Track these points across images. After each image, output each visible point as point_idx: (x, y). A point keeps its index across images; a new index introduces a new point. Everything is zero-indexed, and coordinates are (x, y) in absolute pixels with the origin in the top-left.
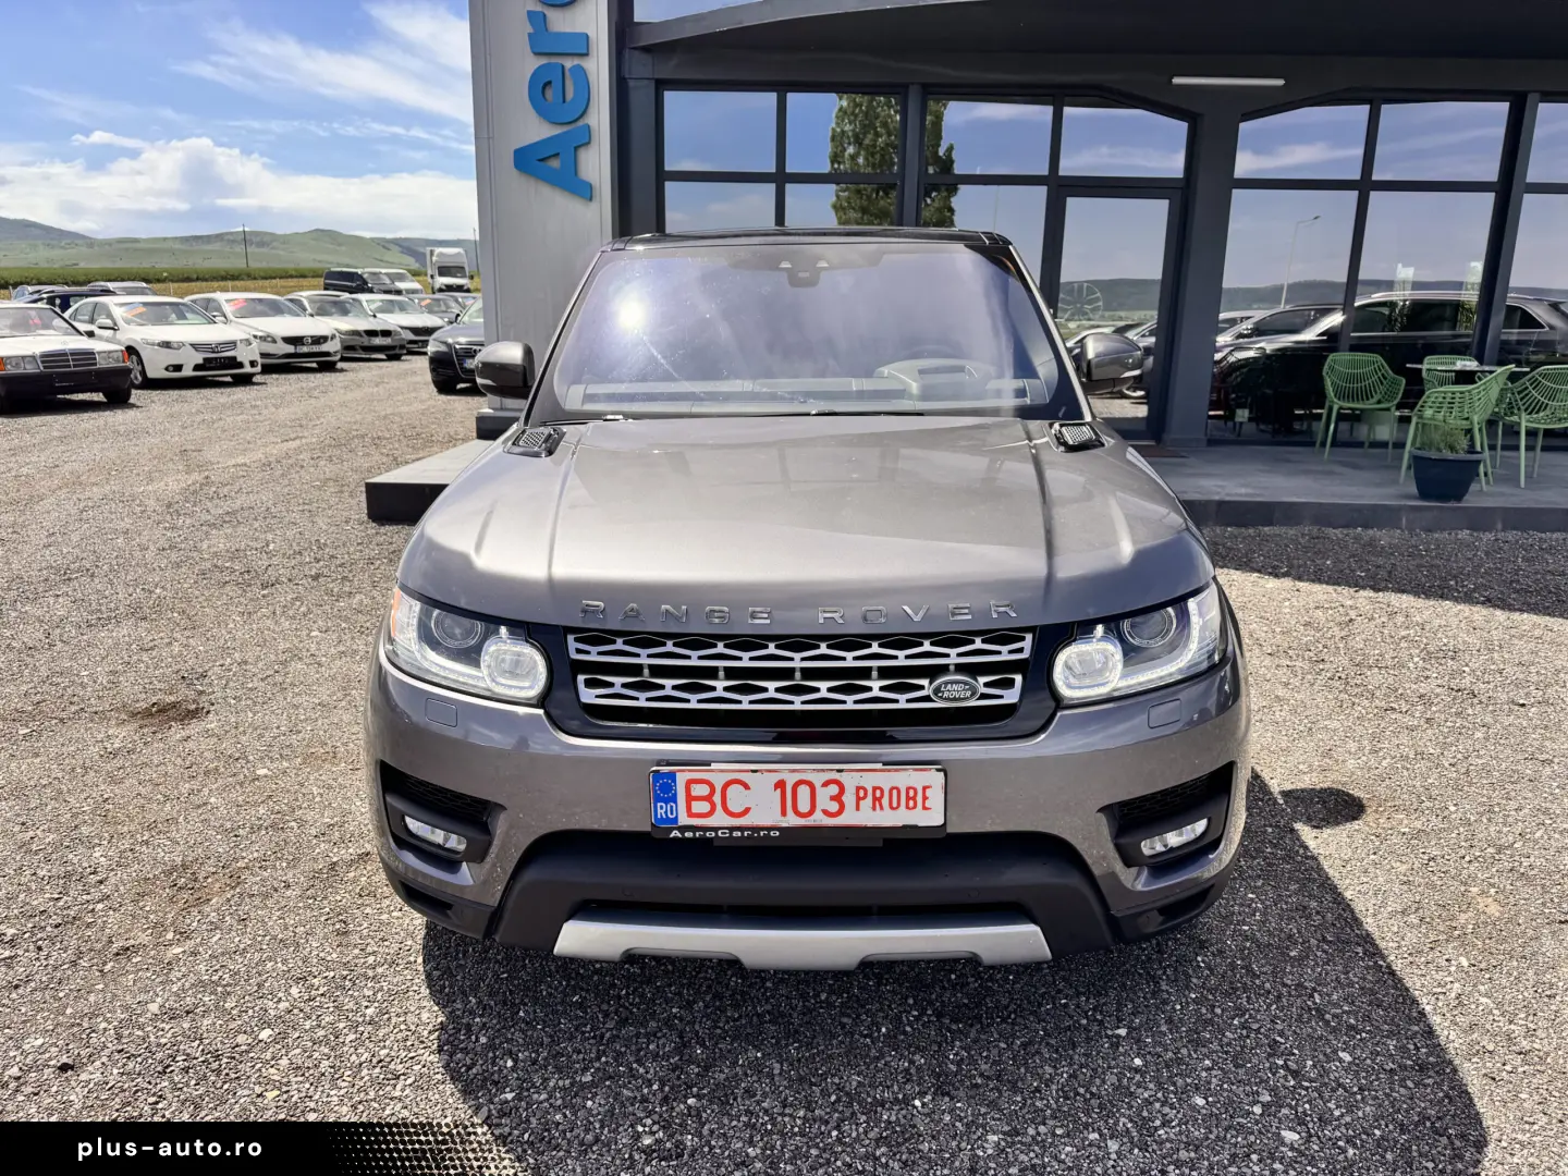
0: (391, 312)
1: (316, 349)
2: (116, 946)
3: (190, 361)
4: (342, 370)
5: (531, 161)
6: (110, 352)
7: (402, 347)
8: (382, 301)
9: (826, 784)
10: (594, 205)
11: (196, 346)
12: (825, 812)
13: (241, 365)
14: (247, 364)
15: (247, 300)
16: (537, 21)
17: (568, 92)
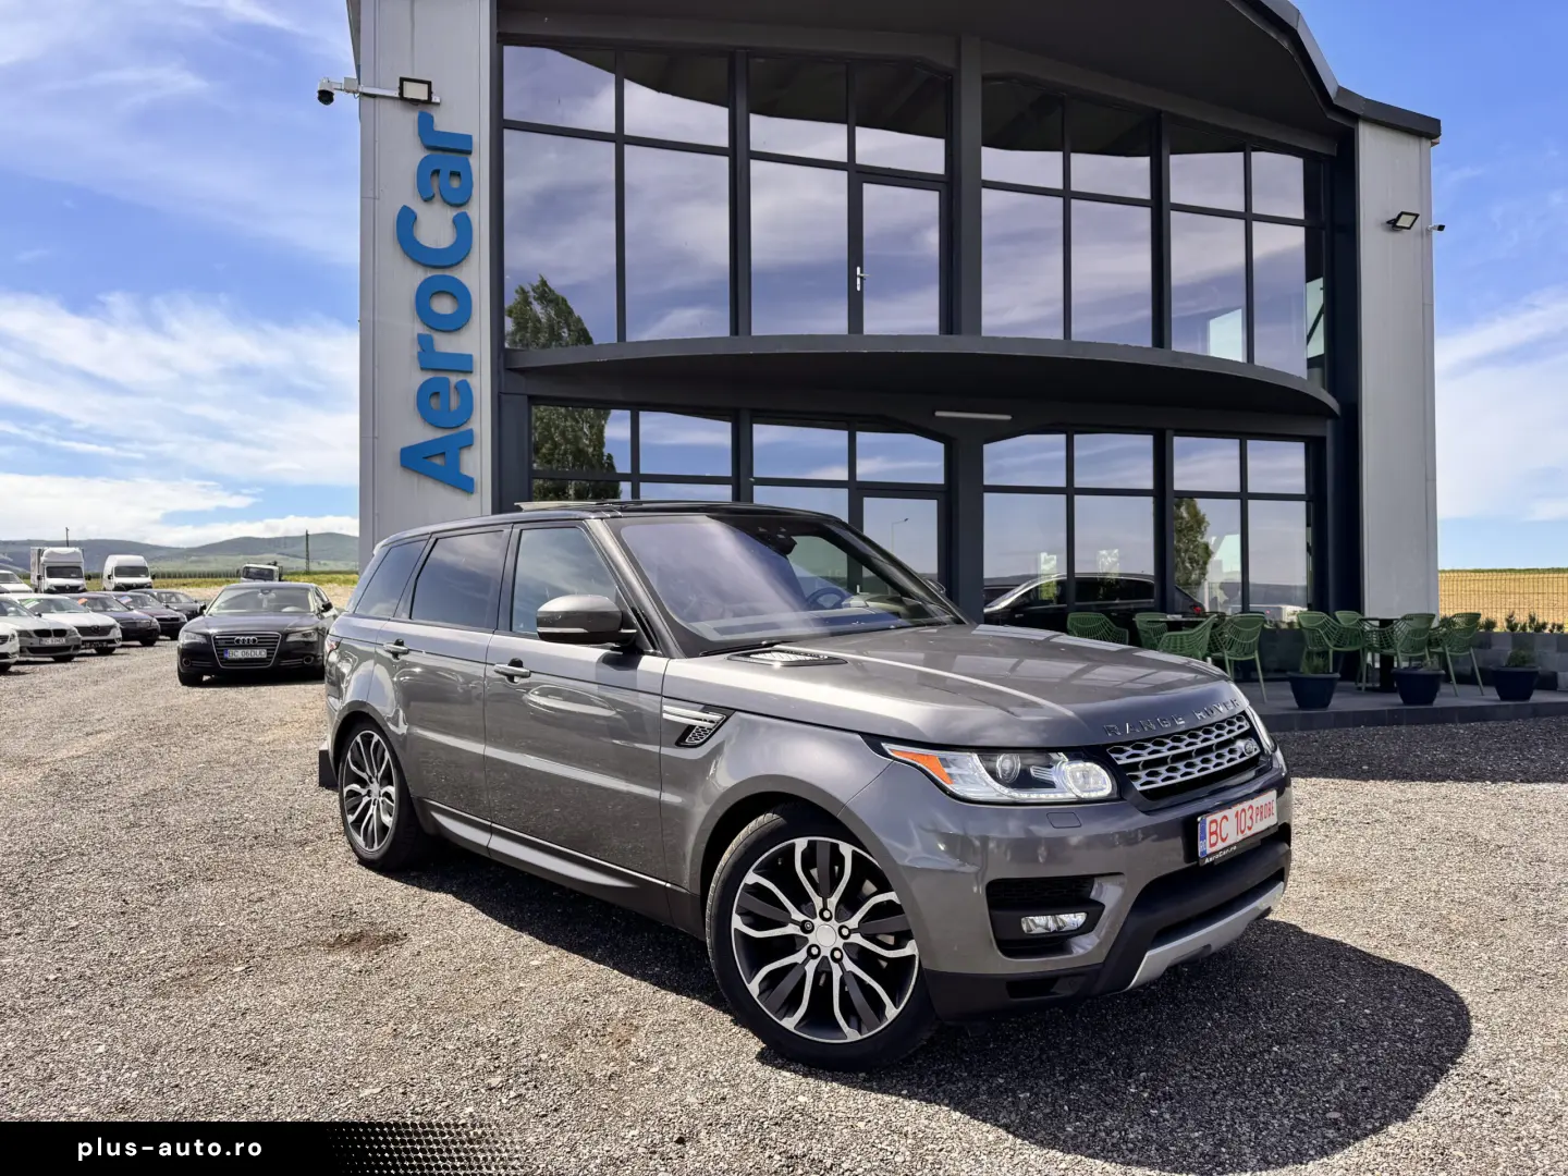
5: (416, 460)
10: (475, 497)
16: (425, 343)
17: (454, 402)
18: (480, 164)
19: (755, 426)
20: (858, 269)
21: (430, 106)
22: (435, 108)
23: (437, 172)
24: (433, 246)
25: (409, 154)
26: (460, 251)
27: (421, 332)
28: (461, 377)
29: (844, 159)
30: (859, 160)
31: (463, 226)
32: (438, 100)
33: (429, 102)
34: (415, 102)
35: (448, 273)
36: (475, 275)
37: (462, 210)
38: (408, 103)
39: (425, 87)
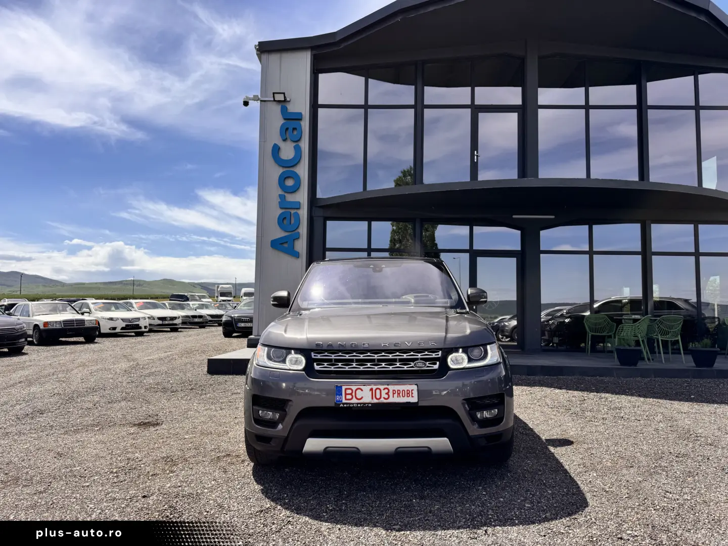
0: (202, 309)
1: (171, 322)
2: (151, 474)
3: (120, 325)
4: (181, 331)
5: (277, 245)
6: (91, 320)
7: (207, 323)
8: (199, 304)
9: (384, 389)
10: (299, 260)
11: (123, 320)
12: (384, 398)
13: (140, 328)
14: (143, 327)
15: (144, 302)
16: (282, 197)
17: (293, 221)
18: (305, 125)
20: (476, 152)
21: (285, 103)
24: (286, 159)
25: (277, 121)
26: (296, 161)
27: (280, 193)
29: (469, 103)
30: (477, 103)
31: (298, 149)
32: (289, 100)
34: (279, 101)
35: (291, 169)
36: (303, 171)
37: (298, 143)
38: (277, 102)
39: (283, 95)
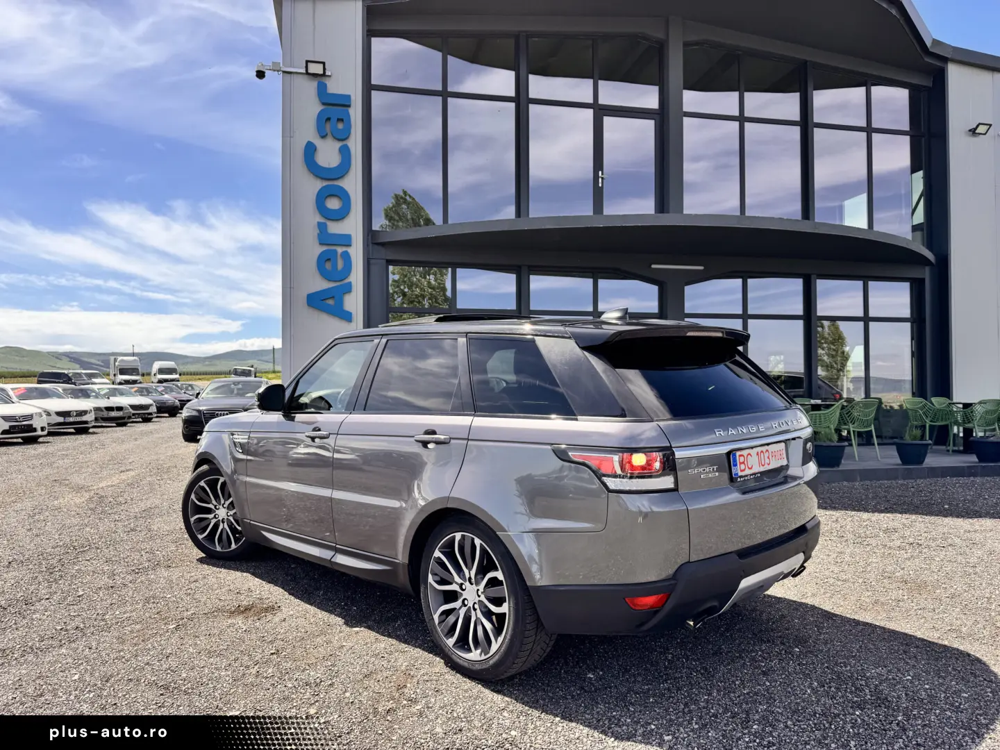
4: (94, 433)
10: (353, 324)
11: (5, 418)
13: (33, 430)
14: (39, 429)
15: (22, 388)
16: (322, 227)
17: (340, 264)
18: (356, 113)
19: (531, 276)
20: (600, 172)
21: (323, 78)
22: (327, 78)
23: (329, 119)
24: (327, 166)
25: (311, 108)
26: (343, 169)
27: (319, 221)
28: (344, 249)
29: (591, 101)
30: (601, 102)
31: (345, 152)
32: (330, 74)
33: (324, 75)
34: (315, 75)
35: (336, 183)
36: (353, 184)
37: (344, 143)
38: (311, 77)
39: (321, 65)
